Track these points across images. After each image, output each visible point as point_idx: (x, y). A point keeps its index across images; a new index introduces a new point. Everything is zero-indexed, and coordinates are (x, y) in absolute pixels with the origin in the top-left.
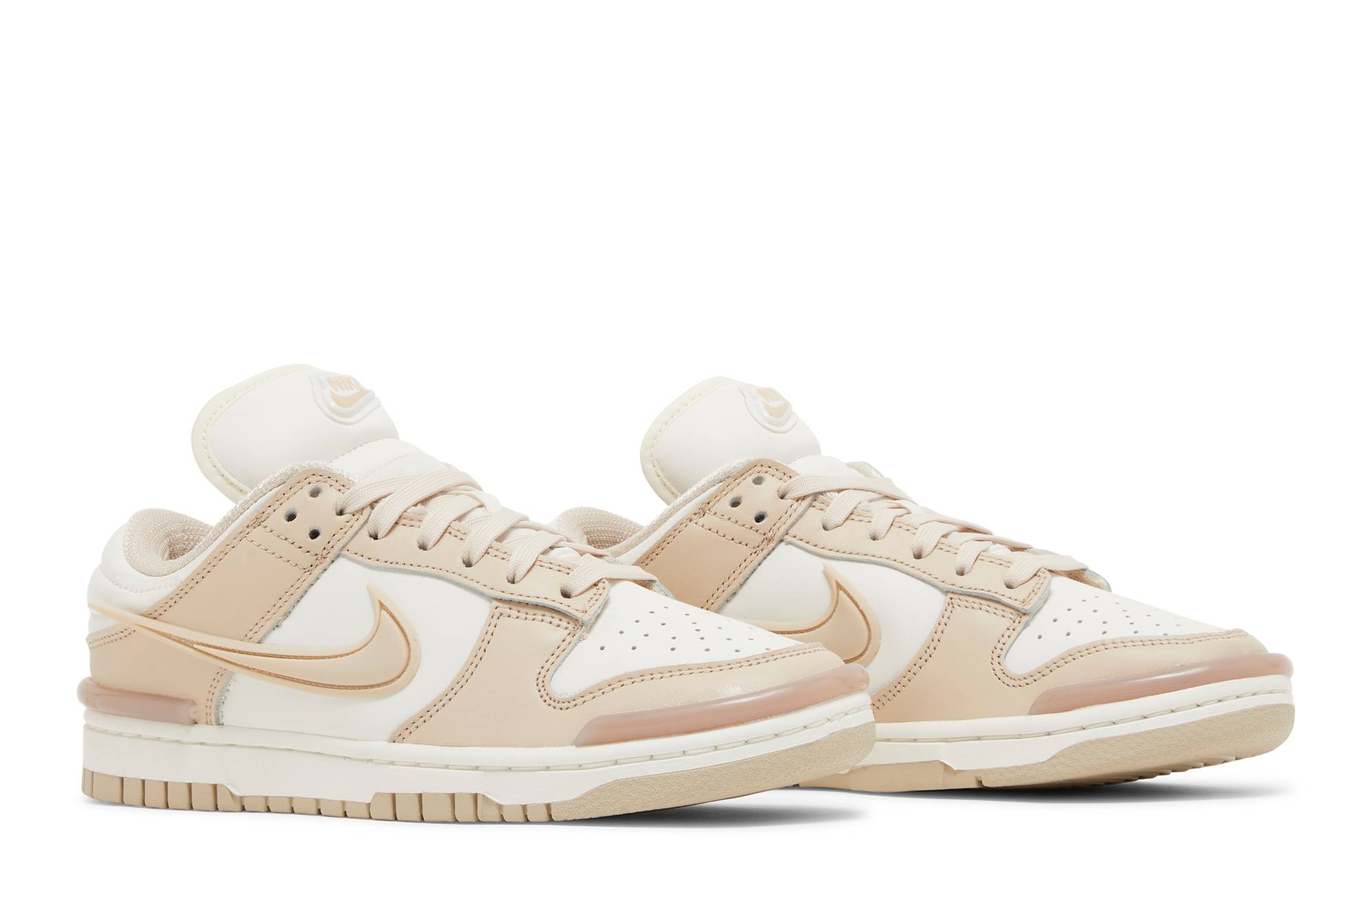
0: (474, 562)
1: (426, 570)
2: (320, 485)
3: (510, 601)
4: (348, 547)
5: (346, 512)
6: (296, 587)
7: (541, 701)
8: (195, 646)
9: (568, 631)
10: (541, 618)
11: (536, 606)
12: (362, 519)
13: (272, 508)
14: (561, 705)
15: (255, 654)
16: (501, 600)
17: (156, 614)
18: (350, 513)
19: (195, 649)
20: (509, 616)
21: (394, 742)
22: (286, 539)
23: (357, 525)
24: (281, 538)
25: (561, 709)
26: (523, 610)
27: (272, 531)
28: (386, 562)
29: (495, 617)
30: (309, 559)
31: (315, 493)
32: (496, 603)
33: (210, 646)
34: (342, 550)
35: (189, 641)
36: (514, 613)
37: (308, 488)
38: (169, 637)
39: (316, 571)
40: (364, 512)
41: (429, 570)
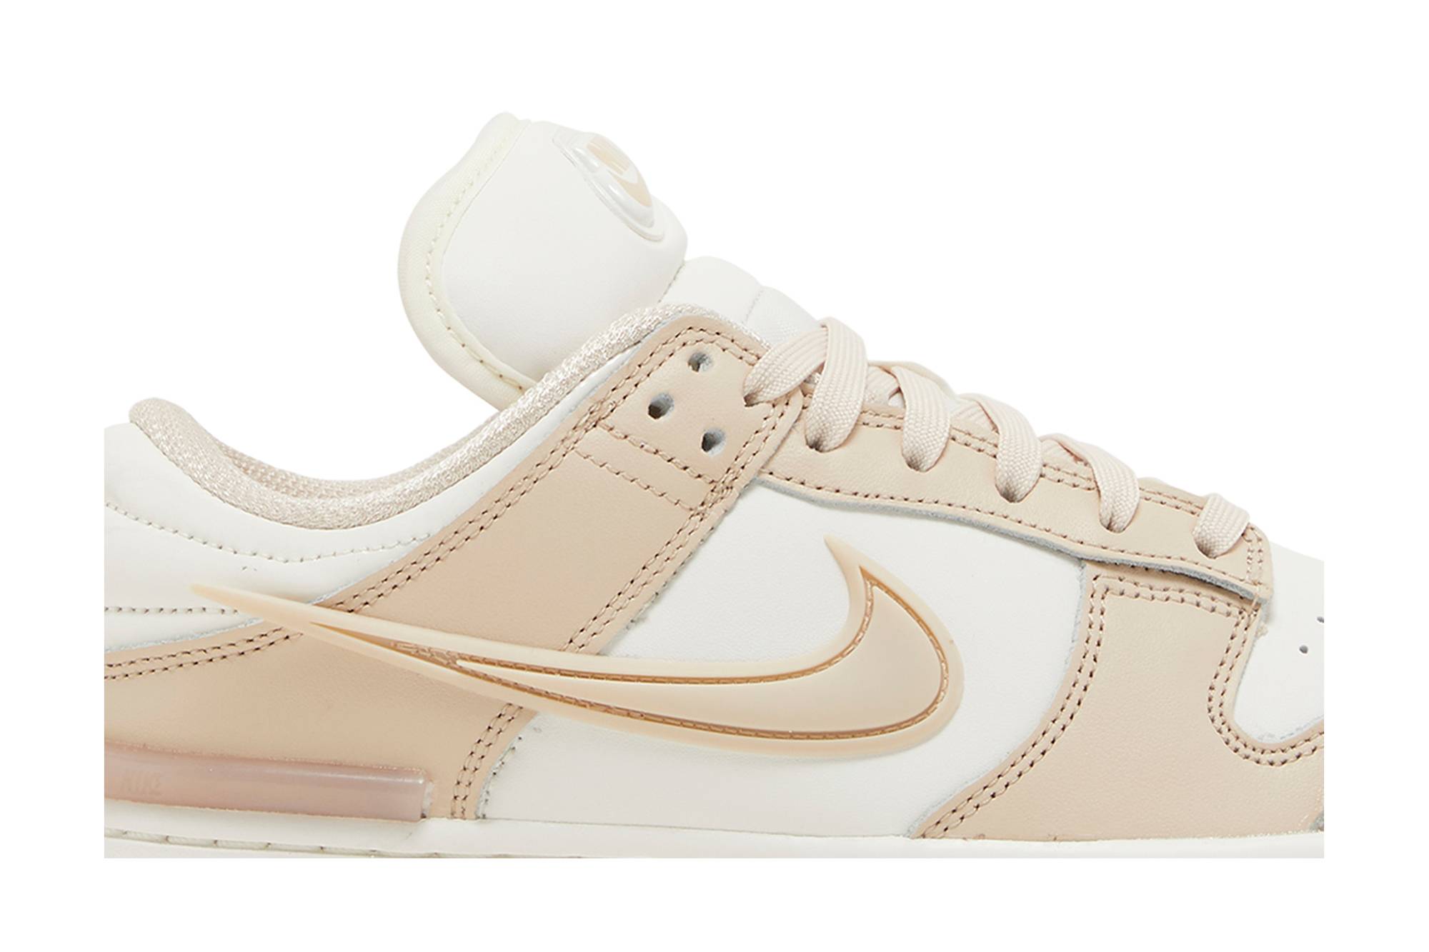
0: (1022, 490)
1: (935, 508)
2: (705, 348)
3: (1116, 565)
4: (771, 467)
5: (760, 398)
6: (676, 544)
7: (1228, 750)
8: (460, 663)
9: (1232, 620)
10: (1179, 596)
11: (1164, 573)
12: (792, 411)
13: (621, 392)
14: (1268, 757)
15: (594, 676)
16: (1101, 563)
17: (355, 604)
18: (768, 402)
19: (461, 670)
20: (1122, 594)
21: (924, 836)
22: (657, 452)
23: (784, 424)
24: (647, 451)
25: (1272, 764)
26: (1143, 580)
27: (626, 437)
28: (856, 494)
29: (1098, 596)
30: (701, 489)
31: (696, 364)
32: (1092, 570)
33: (492, 663)
34: (760, 472)
35: (438, 654)
36: (1128, 586)
37: (683, 355)
38: (394, 646)
39: (713, 514)
40: (792, 400)
41: (942, 509)
